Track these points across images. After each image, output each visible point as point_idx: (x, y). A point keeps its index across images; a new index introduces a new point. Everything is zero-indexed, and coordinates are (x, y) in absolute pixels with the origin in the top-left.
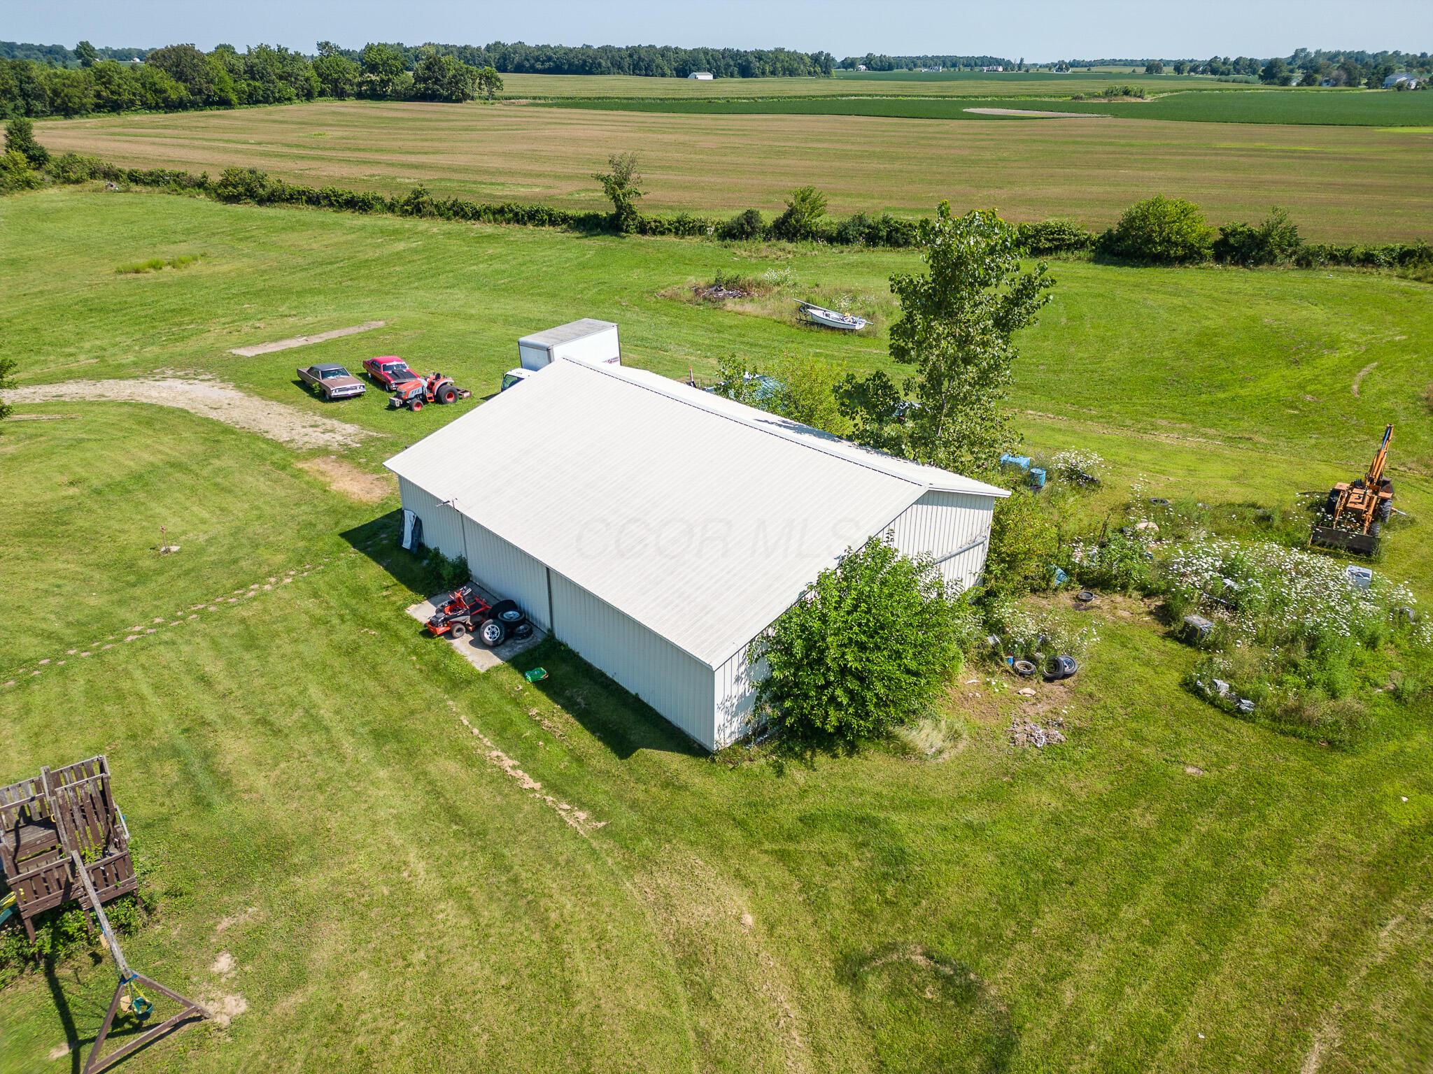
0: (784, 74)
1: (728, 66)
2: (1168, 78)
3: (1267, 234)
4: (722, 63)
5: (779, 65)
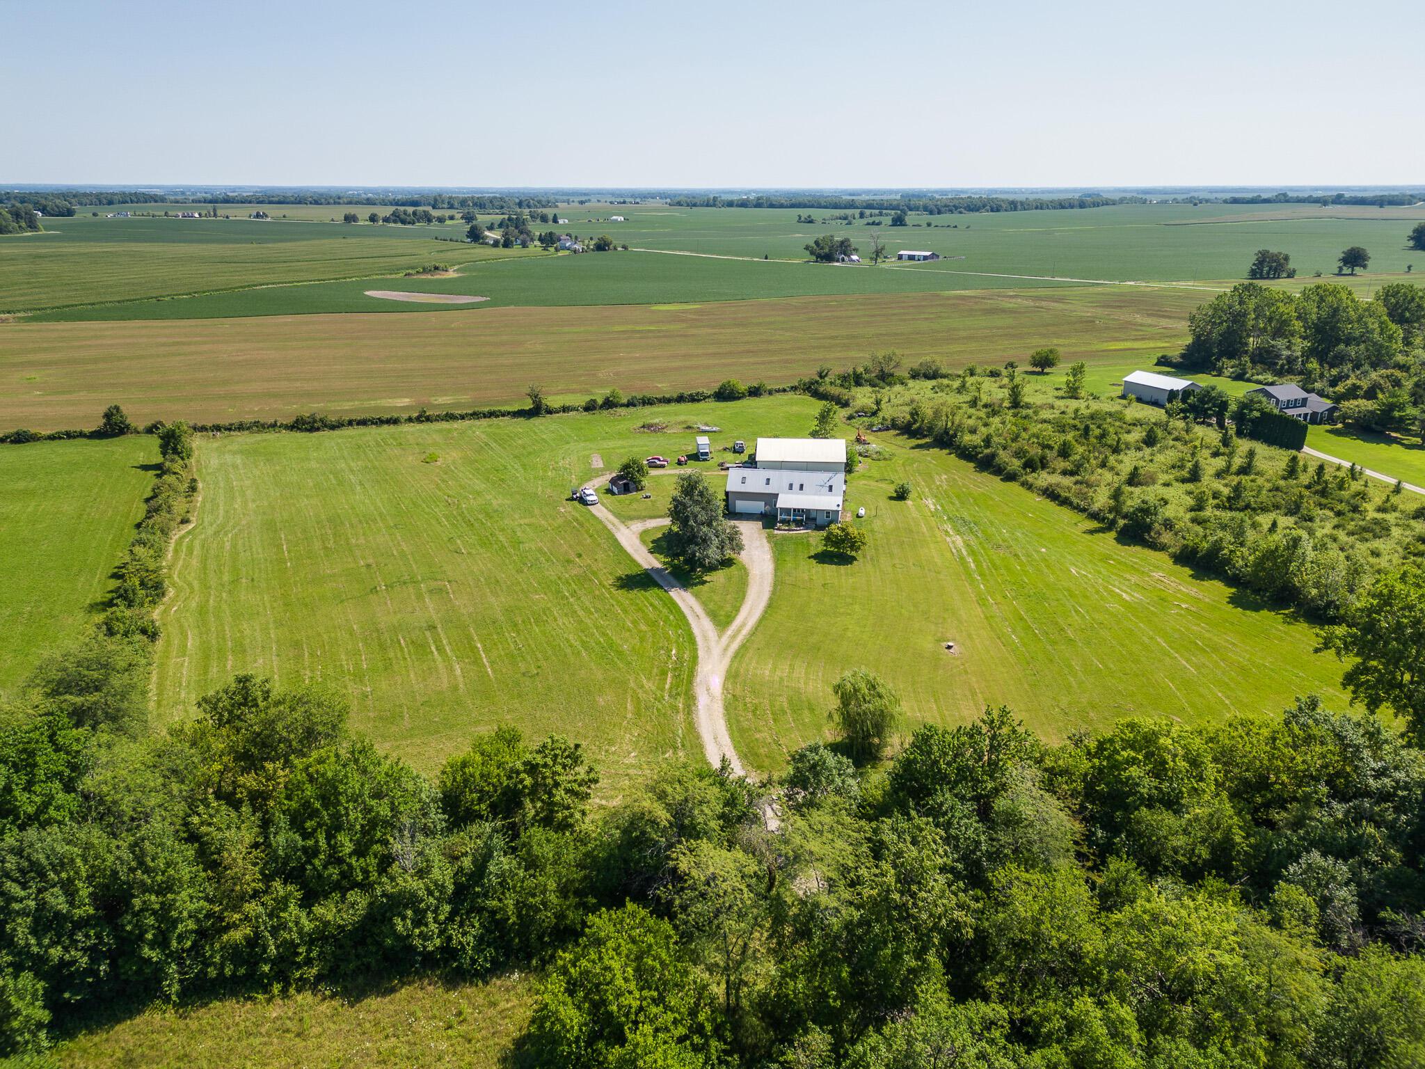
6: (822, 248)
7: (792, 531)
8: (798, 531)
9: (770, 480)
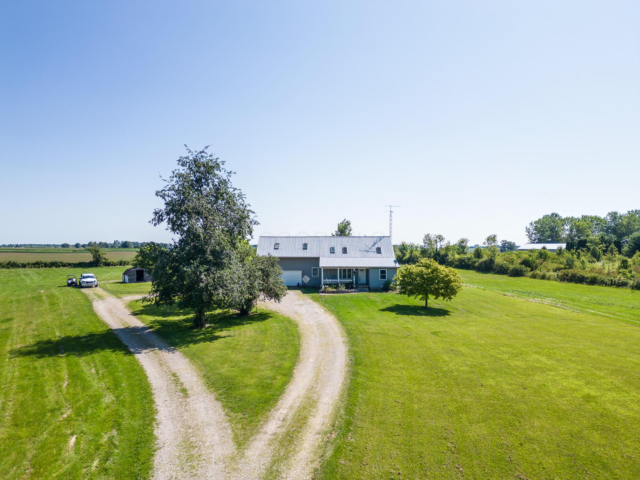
7: (343, 293)
8: (349, 292)
9: (308, 245)
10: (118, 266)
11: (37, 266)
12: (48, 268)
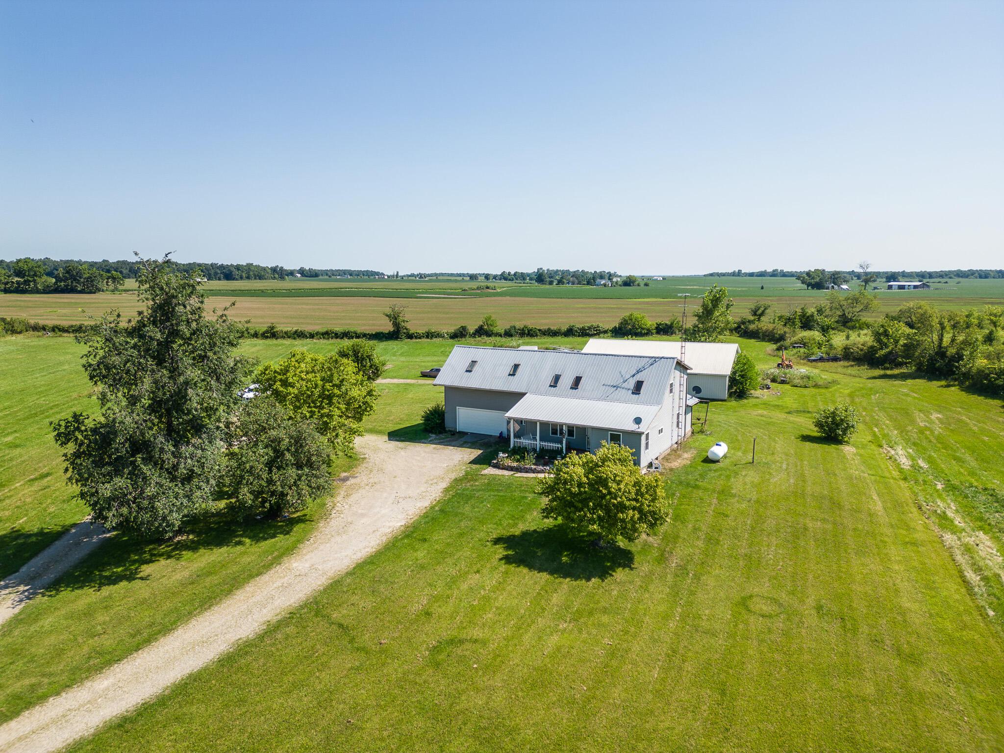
0: (255, 279)
1: (216, 273)
2: (482, 282)
3: (672, 324)
4: (212, 272)
5: (251, 273)
6: (813, 278)
7: (527, 472)
8: (539, 472)
9: (520, 367)
10: (424, 340)
11: (326, 336)
12: (339, 340)
